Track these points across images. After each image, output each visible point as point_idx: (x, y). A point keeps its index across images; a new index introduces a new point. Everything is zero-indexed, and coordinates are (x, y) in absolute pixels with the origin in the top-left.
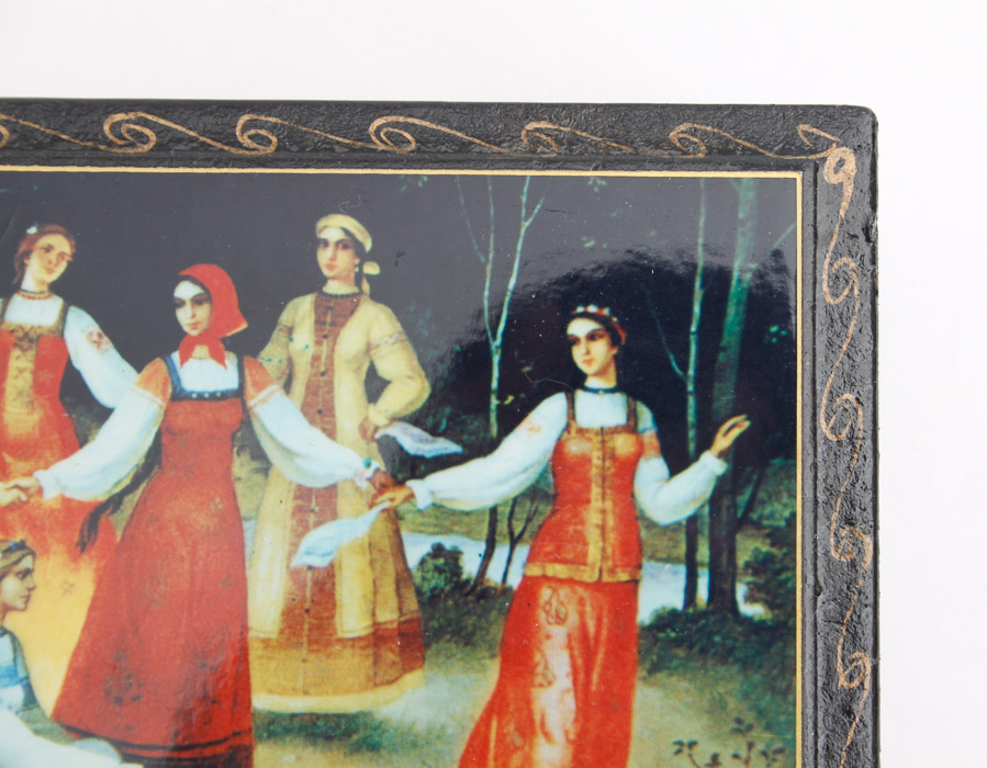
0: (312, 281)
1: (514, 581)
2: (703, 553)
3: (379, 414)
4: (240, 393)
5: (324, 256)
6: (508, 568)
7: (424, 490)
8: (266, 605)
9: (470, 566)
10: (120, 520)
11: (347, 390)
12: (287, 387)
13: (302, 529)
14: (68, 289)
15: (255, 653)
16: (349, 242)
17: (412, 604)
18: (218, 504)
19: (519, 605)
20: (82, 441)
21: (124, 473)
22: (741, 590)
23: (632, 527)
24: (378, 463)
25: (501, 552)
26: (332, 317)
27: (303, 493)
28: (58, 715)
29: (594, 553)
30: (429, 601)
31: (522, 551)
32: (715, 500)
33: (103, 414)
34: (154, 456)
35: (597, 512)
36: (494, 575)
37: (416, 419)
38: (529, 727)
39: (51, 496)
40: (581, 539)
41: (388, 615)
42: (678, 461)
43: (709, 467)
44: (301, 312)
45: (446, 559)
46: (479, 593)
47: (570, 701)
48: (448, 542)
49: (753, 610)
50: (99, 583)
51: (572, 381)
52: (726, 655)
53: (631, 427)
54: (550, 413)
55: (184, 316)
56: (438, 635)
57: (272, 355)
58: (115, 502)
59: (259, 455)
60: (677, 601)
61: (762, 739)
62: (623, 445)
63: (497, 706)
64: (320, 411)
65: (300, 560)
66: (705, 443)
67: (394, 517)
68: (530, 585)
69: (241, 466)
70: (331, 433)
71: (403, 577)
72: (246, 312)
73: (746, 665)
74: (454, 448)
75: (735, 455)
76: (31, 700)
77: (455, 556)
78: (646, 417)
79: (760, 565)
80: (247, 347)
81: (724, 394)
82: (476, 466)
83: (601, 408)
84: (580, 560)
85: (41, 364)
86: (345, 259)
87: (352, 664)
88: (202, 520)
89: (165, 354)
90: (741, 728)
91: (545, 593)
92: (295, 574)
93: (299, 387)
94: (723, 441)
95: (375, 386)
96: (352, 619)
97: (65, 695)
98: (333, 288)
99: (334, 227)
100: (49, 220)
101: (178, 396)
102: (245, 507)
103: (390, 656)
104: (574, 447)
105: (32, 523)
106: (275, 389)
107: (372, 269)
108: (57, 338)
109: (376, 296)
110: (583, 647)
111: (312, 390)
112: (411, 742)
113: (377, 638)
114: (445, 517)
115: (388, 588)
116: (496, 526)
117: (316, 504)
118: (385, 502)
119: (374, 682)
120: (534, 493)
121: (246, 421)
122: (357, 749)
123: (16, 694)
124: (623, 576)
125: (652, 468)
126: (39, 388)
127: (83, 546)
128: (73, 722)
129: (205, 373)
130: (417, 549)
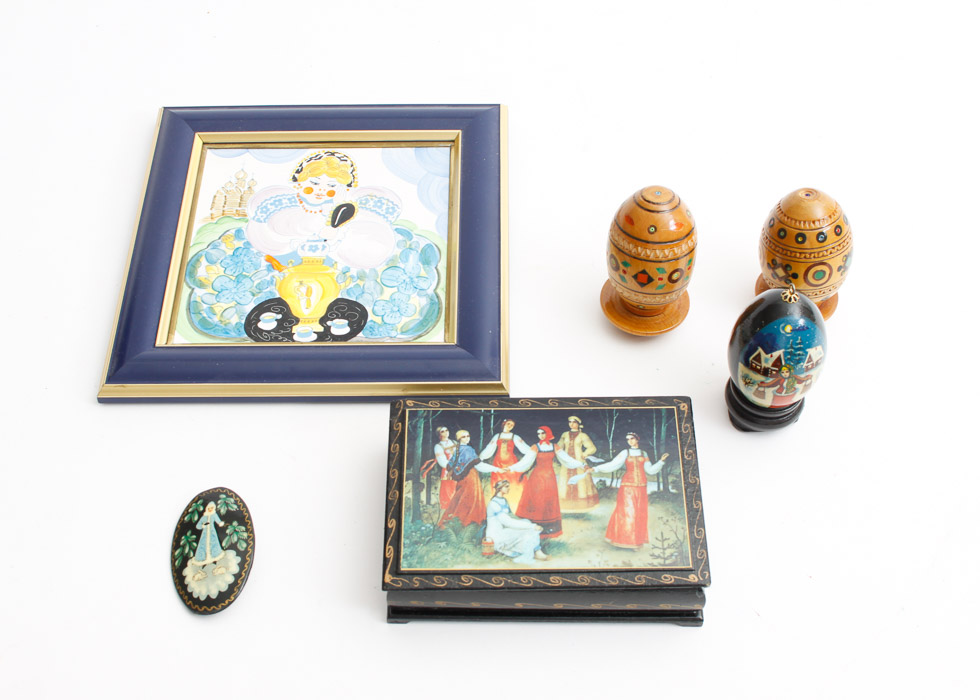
0: (569, 429)
1: (619, 486)
2: (661, 480)
3: (585, 454)
4: (553, 451)
5: (570, 424)
6: (617, 484)
7: (597, 469)
8: (562, 492)
9: (608, 483)
10: (528, 476)
11: (578, 450)
12: (564, 449)
13: (569, 477)
14: (514, 431)
15: (560, 501)
16: (576, 421)
17: (596, 491)
18: (550, 472)
19: (620, 492)
20: (518, 460)
21: (528, 467)
22: (670, 487)
23: (645, 477)
24: (586, 464)
25: (615, 481)
26: (573, 436)
27: (569, 470)
28: (516, 514)
29: (636, 480)
30: (599, 490)
31: (620, 480)
32: (662, 470)
33: (523, 455)
34: (535, 463)
35: (636, 472)
36: (614, 485)
37: (594, 455)
38: (624, 515)
39: (512, 471)
40: (633, 478)
41: (590, 493)
42: (653, 462)
43: (660, 464)
44: (566, 435)
45: (604, 483)
46: (610, 489)
47: (633, 510)
48: (603, 479)
49: (674, 491)
50: (525, 488)
51: (628, 447)
52: (668, 500)
53: (642, 456)
54: (623, 454)
55: (540, 436)
56: (602, 497)
57: (560, 443)
58: (527, 472)
59: (558, 462)
60: (656, 489)
61: (678, 516)
62: (641, 459)
63: (617, 511)
64: (572, 453)
65: (570, 483)
66: (659, 458)
67: (590, 474)
68: (622, 487)
69: (555, 465)
70: (575, 458)
71: (593, 486)
72: (554, 435)
73: (673, 502)
74: (602, 460)
75: (666, 460)
76: (510, 511)
77: (604, 482)
78: (645, 454)
79: (673, 482)
80: (555, 442)
81: (662, 449)
82: (608, 464)
83: (635, 452)
84: (633, 482)
85: (508, 446)
86: (575, 425)
87: (584, 503)
88: (547, 475)
89: (536, 443)
90: (673, 514)
91: (626, 489)
92: (569, 486)
93: (567, 450)
94: (663, 458)
95: (584, 449)
96: (582, 494)
97: (518, 510)
98: (573, 430)
99: (572, 419)
100: (508, 418)
101: (540, 451)
102: (556, 473)
103: (591, 501)
104: (630, 460)
105: (508, 476)
106: (561, 450)
107: (582, 426)
108: (512, 441)
109: (583, 431)
110: (635, 499)
111: (569, 450)
112: (597, 518)
113: (588, 498)
114: (601, 474)
115: (590, 488)
116: (613, 475)
117: (572, 472)
118: (588, 471)
119: (588, 507)
120: (621, 469)
121: (555, 456)
122: (585, 520)
123: (507, 510)
124: (643, 485)
125: (648, 464)
126: (508, 450)
127: (520, 481)
128: (520, 515)
129: (545, 447)
130: (596, 480)
